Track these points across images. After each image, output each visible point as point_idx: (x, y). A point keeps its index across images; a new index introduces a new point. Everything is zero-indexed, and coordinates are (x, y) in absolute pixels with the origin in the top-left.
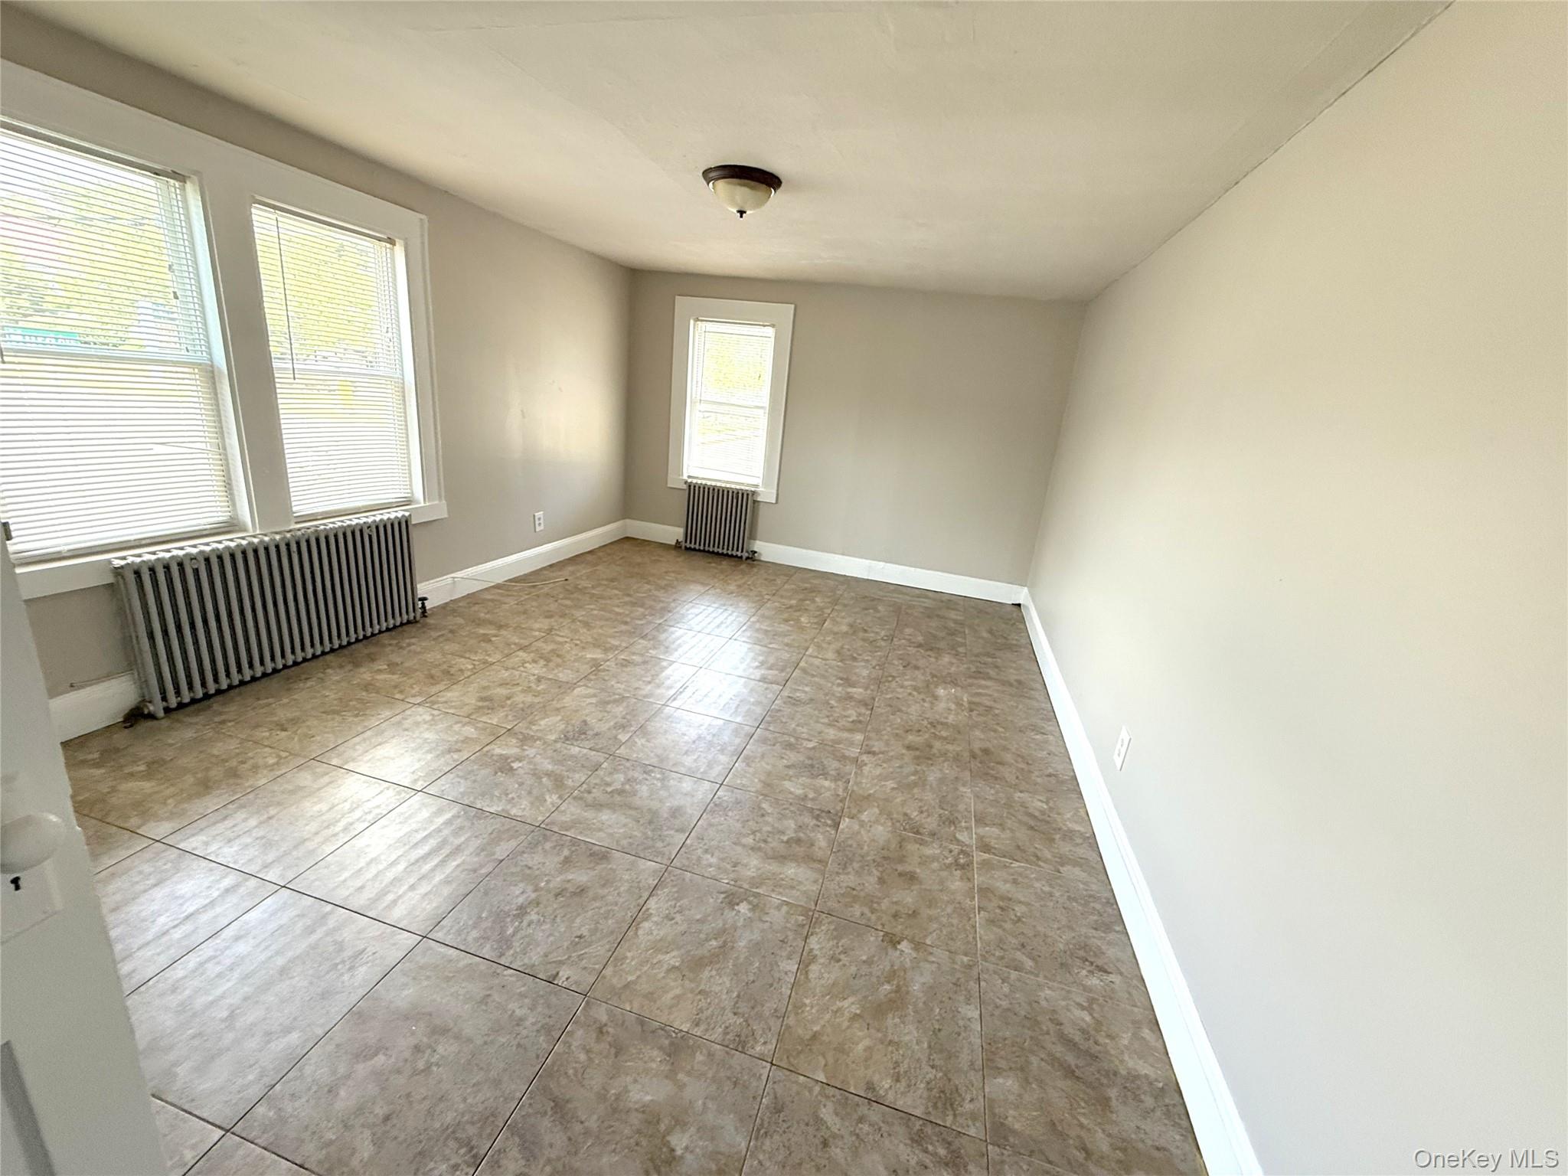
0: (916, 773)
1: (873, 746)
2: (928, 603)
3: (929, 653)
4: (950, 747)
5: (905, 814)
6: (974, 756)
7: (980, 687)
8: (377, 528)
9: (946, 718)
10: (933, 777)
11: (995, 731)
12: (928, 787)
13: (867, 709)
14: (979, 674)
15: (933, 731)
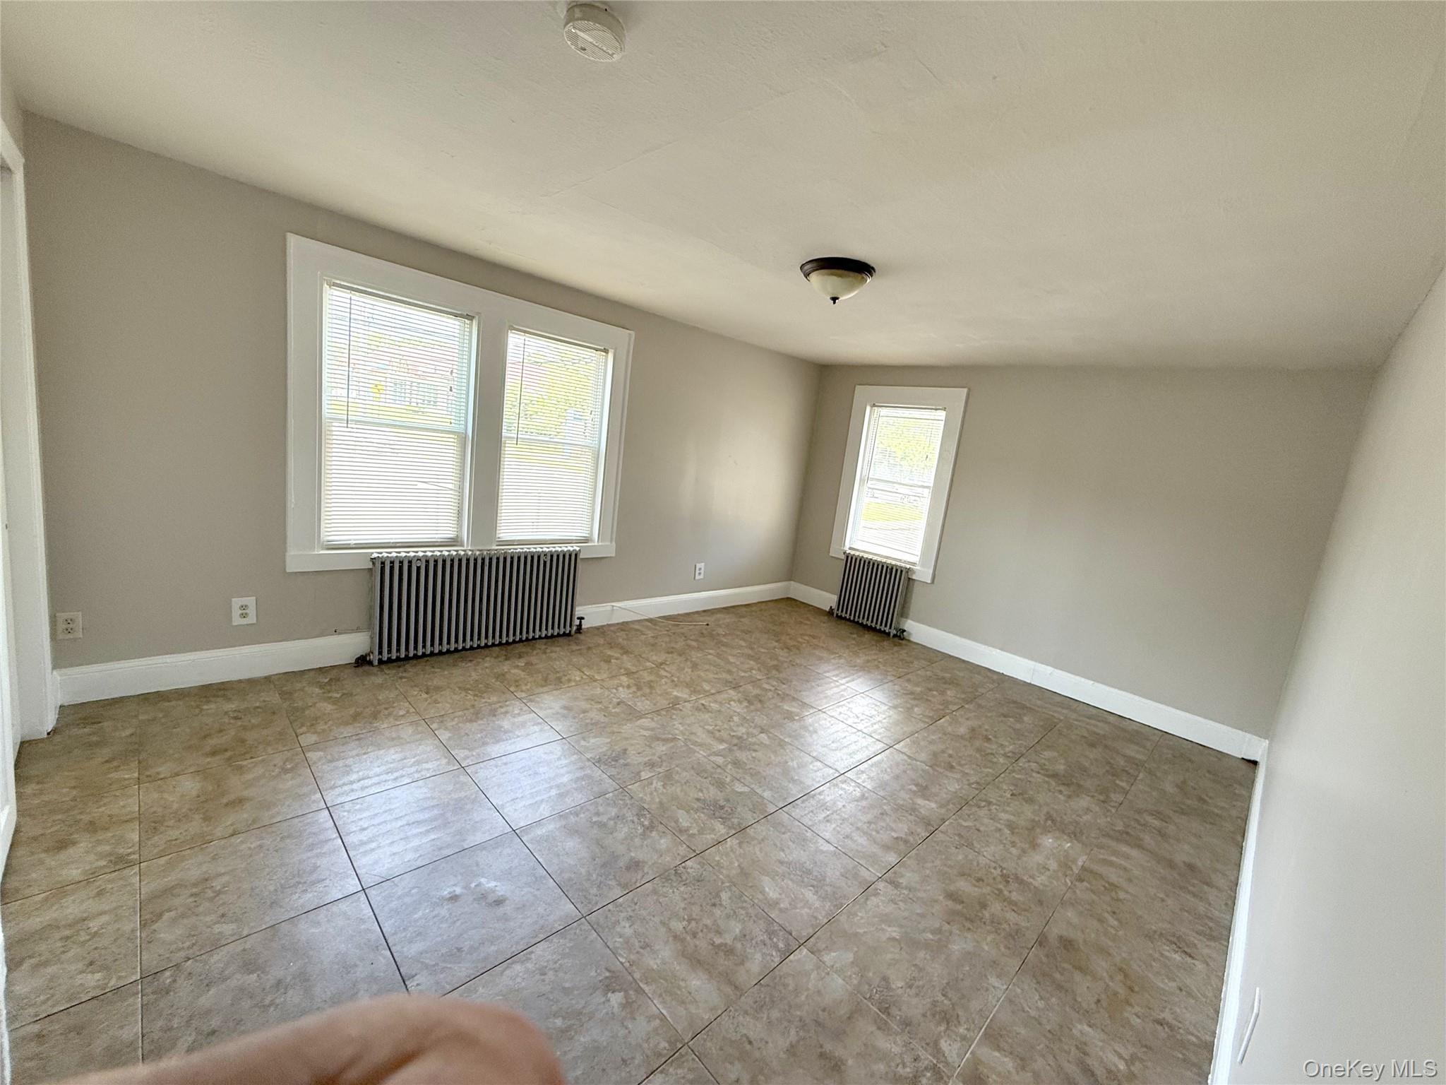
0: (938, 931)
1: (902, 876)
2: (1102, 729)
3: (1062, 788)
4: (1011, 916)
5: (885, 979)
6: (1042, 941)
7: (1115, 853)
8: (552, 556)
9: (1032, 877)
10: (958, 946)
11: (1101, 920)
12: (943, 957)
13: (926, 830)
14: (1125, 836)
15: (1001, 886)
